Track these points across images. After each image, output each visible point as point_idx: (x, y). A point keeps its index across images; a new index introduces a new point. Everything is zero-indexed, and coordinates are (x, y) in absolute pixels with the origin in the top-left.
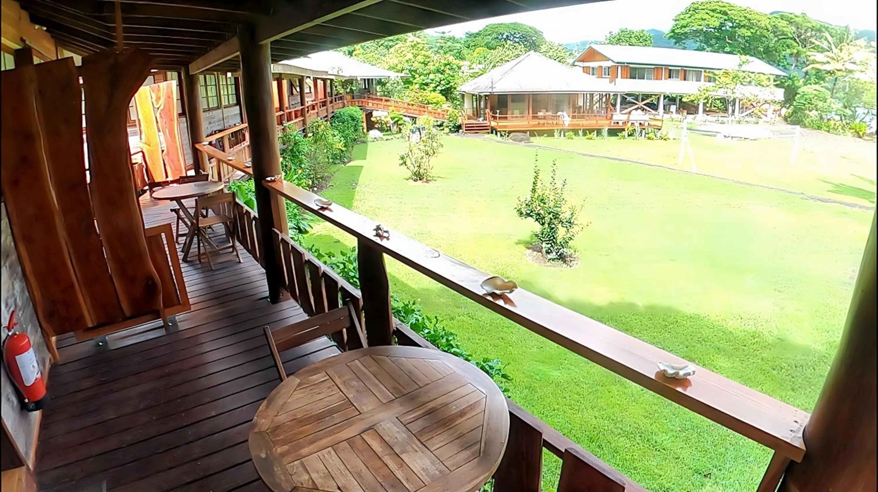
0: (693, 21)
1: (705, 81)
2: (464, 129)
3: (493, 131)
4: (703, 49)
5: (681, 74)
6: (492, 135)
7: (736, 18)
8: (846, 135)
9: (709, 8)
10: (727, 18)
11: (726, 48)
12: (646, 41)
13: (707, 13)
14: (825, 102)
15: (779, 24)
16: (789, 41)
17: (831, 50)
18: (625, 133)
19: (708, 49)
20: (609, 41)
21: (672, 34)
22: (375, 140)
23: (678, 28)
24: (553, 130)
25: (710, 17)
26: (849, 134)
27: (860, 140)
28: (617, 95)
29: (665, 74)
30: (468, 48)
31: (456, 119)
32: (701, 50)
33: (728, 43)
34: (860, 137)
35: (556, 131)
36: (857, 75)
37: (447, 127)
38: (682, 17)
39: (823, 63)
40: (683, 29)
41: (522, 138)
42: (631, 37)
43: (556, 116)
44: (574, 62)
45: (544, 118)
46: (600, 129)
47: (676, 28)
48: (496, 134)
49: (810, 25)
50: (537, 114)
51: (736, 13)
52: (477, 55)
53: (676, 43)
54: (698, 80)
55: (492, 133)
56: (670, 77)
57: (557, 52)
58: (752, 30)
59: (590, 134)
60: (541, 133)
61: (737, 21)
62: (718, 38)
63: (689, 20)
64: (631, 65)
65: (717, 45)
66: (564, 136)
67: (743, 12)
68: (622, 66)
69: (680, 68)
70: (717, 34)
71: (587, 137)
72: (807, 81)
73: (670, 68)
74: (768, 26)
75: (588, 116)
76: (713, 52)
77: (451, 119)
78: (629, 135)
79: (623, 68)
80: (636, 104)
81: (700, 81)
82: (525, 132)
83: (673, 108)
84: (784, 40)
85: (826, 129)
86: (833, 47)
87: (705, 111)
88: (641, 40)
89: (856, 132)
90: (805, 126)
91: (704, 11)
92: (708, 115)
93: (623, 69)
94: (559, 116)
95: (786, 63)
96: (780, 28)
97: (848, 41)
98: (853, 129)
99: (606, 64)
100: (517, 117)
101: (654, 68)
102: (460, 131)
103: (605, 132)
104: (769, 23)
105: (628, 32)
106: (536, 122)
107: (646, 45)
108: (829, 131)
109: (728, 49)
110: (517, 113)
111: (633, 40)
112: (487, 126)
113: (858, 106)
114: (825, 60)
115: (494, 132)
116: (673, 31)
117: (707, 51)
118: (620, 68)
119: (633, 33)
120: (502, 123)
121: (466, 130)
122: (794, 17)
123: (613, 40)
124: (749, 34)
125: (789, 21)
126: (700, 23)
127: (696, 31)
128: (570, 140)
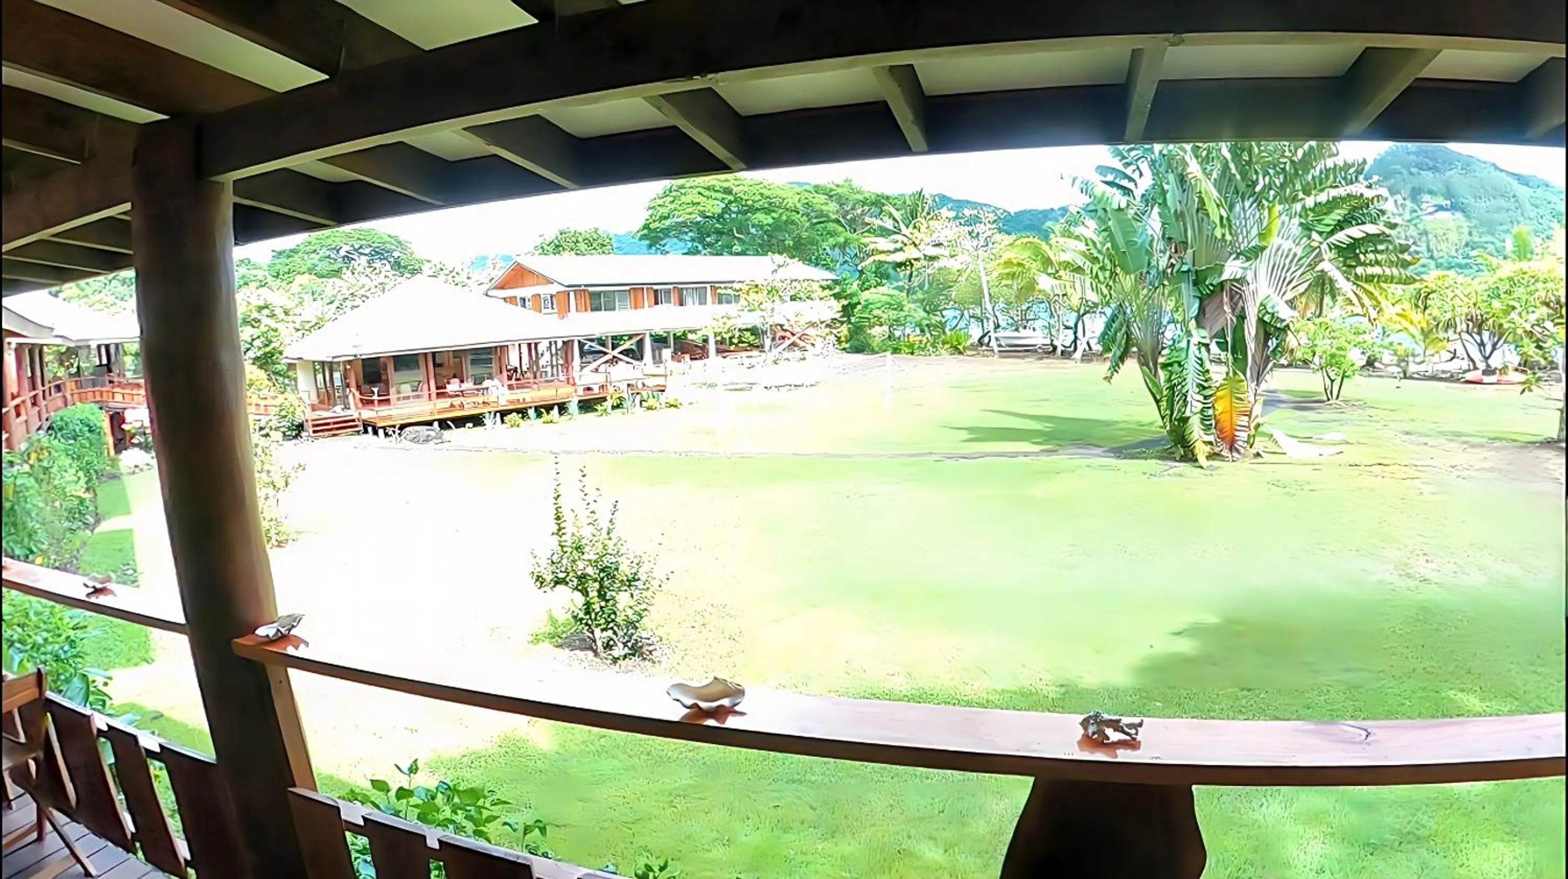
0: (680, 208)
1: (713, 303)
2: (311, 430)
3: (370, 427)
4: (697, 252)
5: (674, 297)
6: (366, 435)
7: (747, 197)
8: (940, 355)
9: (702, 185)
10: (733, 199)
11: (735, 247)
12: (604, 246)
13: (699, 193)
14: (902, 310)
15: (815, 201)
16: (832, 226)
17: (900, 230)
18: (608, 404)
19: (704, 252)
20: (541, 251)
21: (646, 231)
22: (137, 470)
23: (654, 221)
24: (481, 414)
25: (705, 199)
26: (944, 352)
27: (960, 357)
28: (573, 341)
29: (648, 298)
30: (277, 277)
31: (293, 413)
32: (694, 254)
33: (739, 239)
34: (960, 353)
35: (487, 415)
36: (941, 263)
37: (277, 429)
38: (660, 202)
39: (890, 252)
40: (663, 222)
41: (428, 436)
42: (577, 241)
43: (483, 389)
44: (488, 290)
45: (462, 393)
46: (564, 403)
47: (651, 220)
48: (375, 433)
49: (861, 197)
50: (445, 388)
51: (746, 189)
52: (300, 289)
53: (650, 246)
54: (703, 302)
55: (366, 432)
56: (656, 303)
57: (454, 274)
58: (774, 215)
59: (548, 413)
60: (460, 422)
61: (750, 203)
62: (719, 233)
63: (673, 206)
64: (590, 289)
65: (720, 243)
66: (503, 421)
67: (758, 187)
68: (575, 291)
69: (671, 287)
70: (717, 225)
71: (542, 420)
72: (863, 283)
73: (655, 287)
74: (799, 205)
75: (535, 383)
76: (714, 255)
77: (283, 413)
78: (613, 408)
79: (578, 294)
80: (605, 354)
81: (705, 303)
82: (429, 423)
83: (667, 353)
84: (822, 225)
85: (907, 351)
86: (902, 227)
87: (718, 351)
88: (595, 245)
89: (951, 347)
90: (873, 352)
91: (695, 191)
92: (724, 357)
93: (578, 297)
94: (487, 389)
95: (829, 260)
96: (818, 207)
97: (924, 214)
98: (947, 343)
99: (545, 290)
100: (408, 398)
101: (629, 291)
102: (303, 434)
103: (573, 407)
104: (799, 201)
105: (573, 233)
106: (444, 403)
107: (604, 252)
108: (912, 353)
109: (737, 248)
110: (406, 389)
111: (582, 246)
112: (353, 421)
113: (945, 309)
114: (892, 247)
115: (370, 429)
116: (646, 227)
117: (705, 255)
118: (572, 295)
119: (581, 234)
120: (384, 411)
121: (314, 432)
122: (834, 187)
123: (548, 248)
124: (771, 221)
125: (827, 194)
126: (690, 210)
127: (684, 224)
128: (515, 428)
